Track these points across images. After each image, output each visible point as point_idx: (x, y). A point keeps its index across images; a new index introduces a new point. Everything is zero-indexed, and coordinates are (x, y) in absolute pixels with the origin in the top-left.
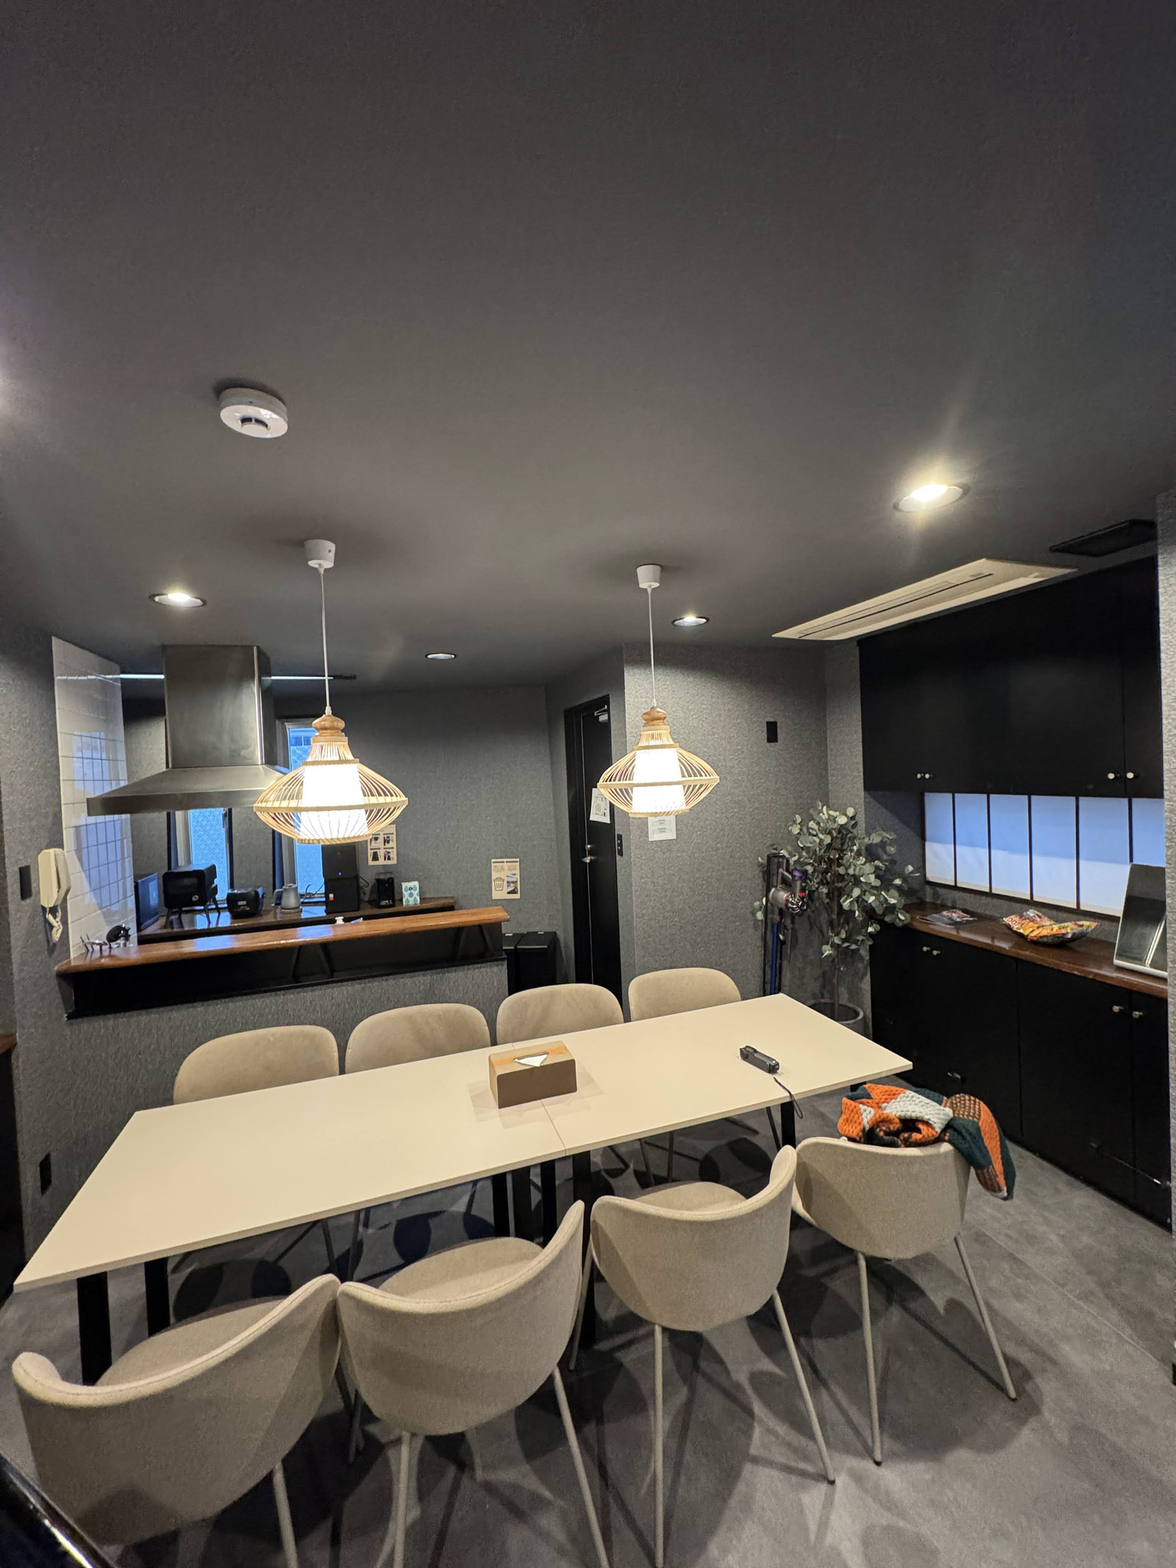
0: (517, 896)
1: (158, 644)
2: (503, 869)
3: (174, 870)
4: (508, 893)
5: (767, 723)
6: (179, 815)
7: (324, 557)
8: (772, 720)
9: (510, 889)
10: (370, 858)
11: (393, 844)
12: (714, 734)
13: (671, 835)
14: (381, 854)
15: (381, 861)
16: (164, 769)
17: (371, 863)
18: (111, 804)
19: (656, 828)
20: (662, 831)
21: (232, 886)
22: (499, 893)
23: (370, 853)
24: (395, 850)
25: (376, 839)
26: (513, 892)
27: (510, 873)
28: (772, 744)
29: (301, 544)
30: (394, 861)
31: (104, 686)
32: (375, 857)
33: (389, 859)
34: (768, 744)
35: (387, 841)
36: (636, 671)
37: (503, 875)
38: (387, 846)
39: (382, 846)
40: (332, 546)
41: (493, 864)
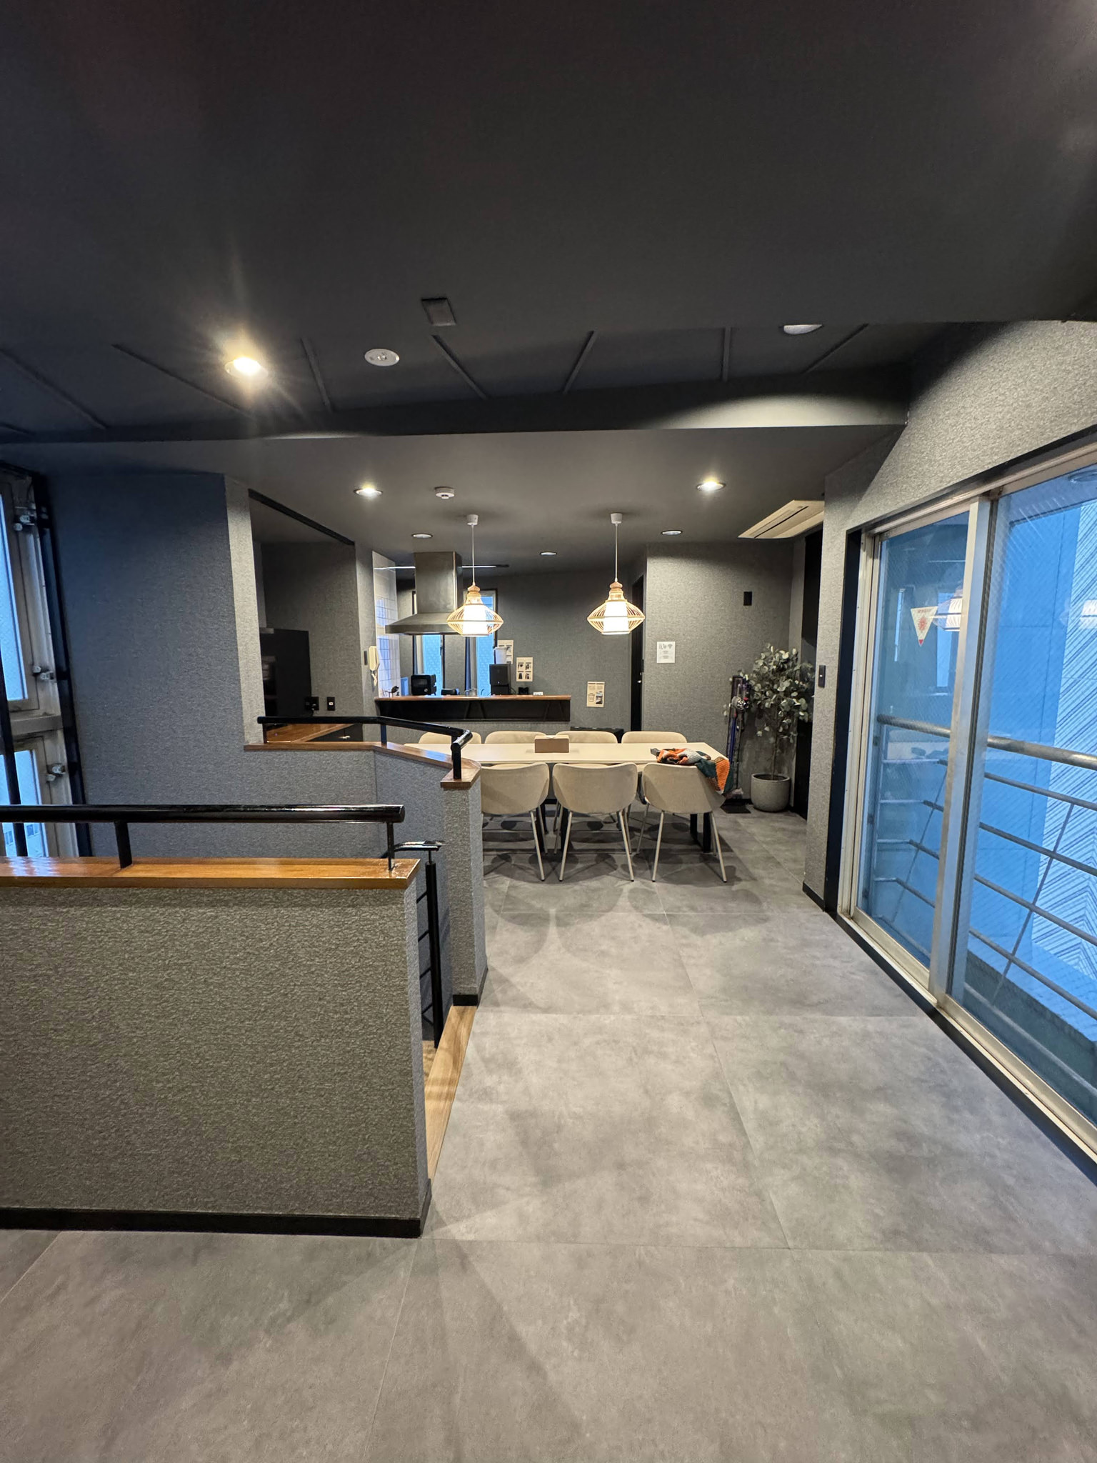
0: (602, 706)
1: (413, 552)
2: (594, 688)
3: (415, 674)
4: (597, 703)
5: (745, 593)
6: (418, 637)
7: (474, 521)
8: (748, 591)
9: (598, 701)
10: (518, 677)
11: (531, 669)
12: (705, 599)
13: (671, 660)
14: (524, 675)
15: (524, 679)
16: (411, 615)
17: (518, 680)
18: (394, 629)
19: (662, 655)
20: (666, 657)
21: (444, 687)
22: (591, 703)
23: (518, 674)
24: (532, 673)
25: (521, 666)
26: (600, 703)
27: (598, 691)
28: (747, 607)
29: (465, 516)
30: (531, 680)
31: (389, 571)
32: (520, 677)
33: (528, 678)
34: (744, 607)
35: (527, 667)
36: (654, 561)
37: (594, 692)
38: (528, 670)
39: (525, 671)
40: (477, 517)
41: (589, 685)
